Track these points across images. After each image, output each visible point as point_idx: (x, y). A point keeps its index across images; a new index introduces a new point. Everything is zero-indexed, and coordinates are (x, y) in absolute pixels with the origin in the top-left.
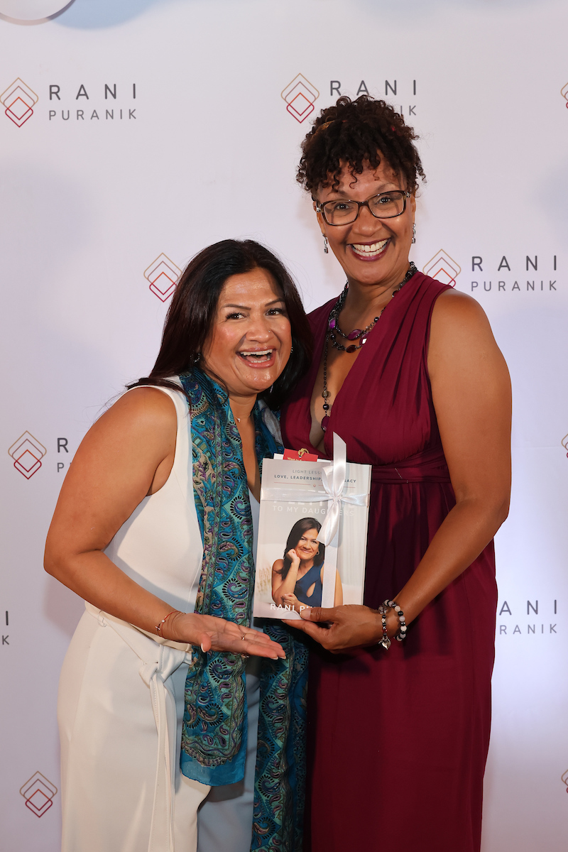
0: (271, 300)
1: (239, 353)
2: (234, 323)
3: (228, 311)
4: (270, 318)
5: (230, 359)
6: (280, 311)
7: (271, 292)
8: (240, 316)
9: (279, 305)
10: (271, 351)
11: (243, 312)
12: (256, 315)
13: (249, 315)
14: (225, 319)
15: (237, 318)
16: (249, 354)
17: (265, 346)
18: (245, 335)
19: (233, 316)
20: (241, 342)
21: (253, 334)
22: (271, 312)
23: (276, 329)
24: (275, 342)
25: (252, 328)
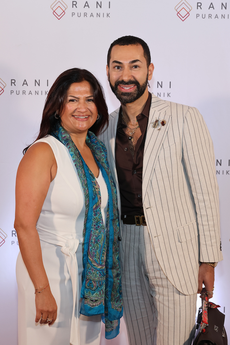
0: (89, 96)
1: (73, 116)
2: (72, 103)
3: (69, 98)
4: (87, 103)
5: (69, 118)
6: (92, 100)
7: (89, 92)
8: (75, 101)
9: (92, 98)
10: (87, 117)
11: (76, 99)
12: (82, 101)
13: (78, 100)
14: (68, 101)
15: (74, 101)
16: (77, 117)
17: (85, 114)
18: (76, 109)
19: (72, 101)
20: (74, 112)
21: (79, 109)
22: (89, 100)
23: (90, 108)
24: (89, 113)
25: (79, 106)
